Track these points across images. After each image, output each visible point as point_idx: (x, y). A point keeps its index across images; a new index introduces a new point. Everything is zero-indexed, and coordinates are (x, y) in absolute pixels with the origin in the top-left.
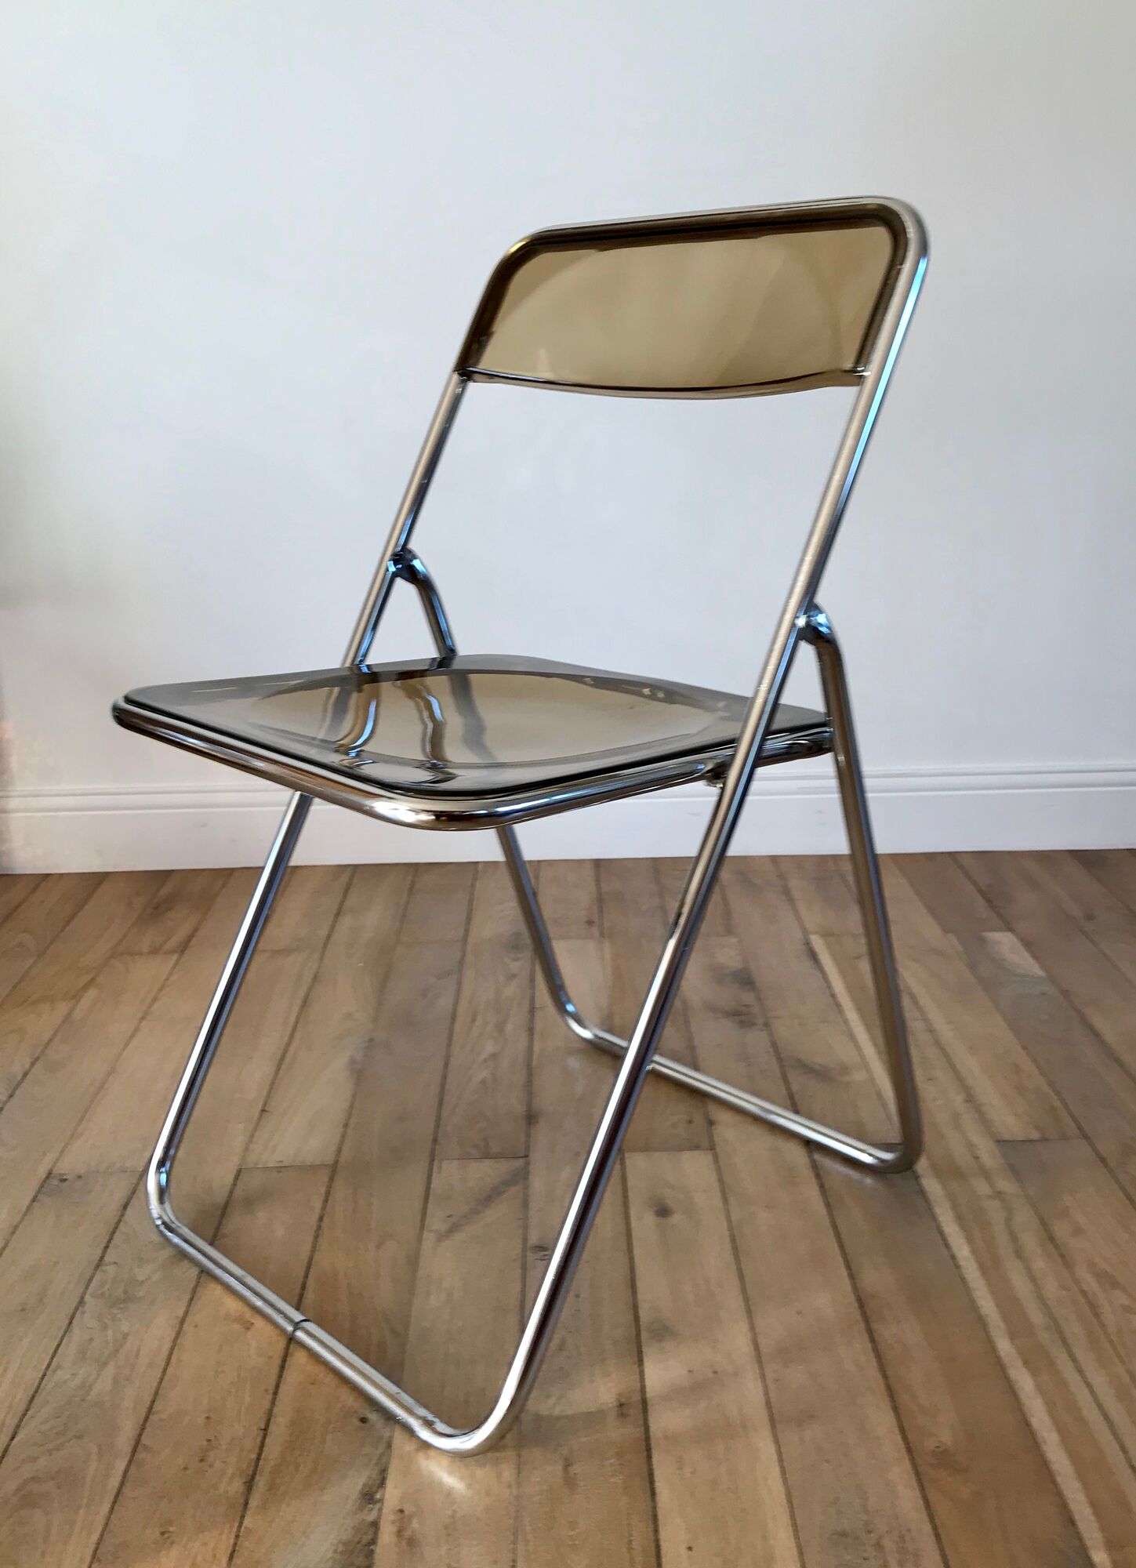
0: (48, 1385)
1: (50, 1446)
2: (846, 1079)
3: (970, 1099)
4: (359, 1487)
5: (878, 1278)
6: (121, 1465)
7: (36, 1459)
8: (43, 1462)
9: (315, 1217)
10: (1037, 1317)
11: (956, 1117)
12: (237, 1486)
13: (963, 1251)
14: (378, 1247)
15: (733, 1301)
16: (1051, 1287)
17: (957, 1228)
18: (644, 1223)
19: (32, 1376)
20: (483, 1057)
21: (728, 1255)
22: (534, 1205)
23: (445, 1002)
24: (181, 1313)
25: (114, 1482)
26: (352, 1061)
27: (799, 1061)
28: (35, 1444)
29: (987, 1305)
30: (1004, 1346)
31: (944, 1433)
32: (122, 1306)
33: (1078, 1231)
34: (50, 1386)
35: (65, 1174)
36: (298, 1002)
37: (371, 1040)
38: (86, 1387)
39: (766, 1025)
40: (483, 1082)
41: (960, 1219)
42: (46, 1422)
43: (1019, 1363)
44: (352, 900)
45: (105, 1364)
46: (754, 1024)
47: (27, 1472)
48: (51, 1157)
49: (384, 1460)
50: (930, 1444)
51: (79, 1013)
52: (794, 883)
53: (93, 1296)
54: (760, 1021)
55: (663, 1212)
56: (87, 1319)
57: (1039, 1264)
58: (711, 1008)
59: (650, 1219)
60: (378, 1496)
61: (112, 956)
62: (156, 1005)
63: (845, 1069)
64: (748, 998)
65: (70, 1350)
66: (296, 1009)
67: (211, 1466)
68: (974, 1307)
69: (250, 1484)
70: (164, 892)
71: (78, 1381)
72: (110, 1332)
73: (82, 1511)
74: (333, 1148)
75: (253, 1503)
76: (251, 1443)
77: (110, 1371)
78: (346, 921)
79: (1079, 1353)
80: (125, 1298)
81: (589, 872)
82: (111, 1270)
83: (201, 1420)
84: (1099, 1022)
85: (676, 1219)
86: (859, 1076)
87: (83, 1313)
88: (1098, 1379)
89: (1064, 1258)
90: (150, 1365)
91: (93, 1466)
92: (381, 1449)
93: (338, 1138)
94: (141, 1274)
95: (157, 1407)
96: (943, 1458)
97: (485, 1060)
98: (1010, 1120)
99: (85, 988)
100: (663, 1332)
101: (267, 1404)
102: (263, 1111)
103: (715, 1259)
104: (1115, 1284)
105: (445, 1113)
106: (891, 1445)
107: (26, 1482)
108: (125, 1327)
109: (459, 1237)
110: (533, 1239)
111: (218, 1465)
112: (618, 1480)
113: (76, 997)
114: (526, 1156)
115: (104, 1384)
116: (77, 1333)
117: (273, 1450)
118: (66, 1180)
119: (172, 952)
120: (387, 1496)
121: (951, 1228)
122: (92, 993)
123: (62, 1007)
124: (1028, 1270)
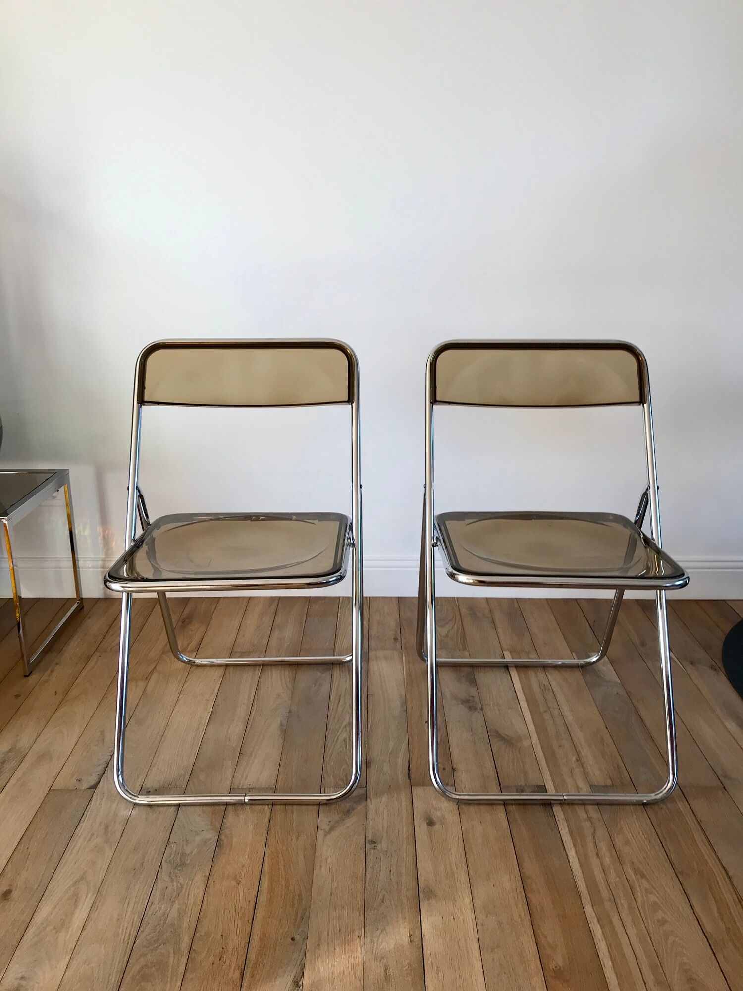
0: (149, 912)
1: (151, 948)
2: (519, 745)
3: (579, 759)
4: (292, 977)
5: (531, 868)
6: (184, 960)
7: (146, 955)
8: (149, 957)
9: (268, 820)
10: (605, 894)
11: (571, 770)
12: (237, 974)
13: (572, 853)
14: (297, 838)
15: (463, 877)
16: (613, 878)
17: (569, 838)
18: (421, 829)
19: (140, 908)
20: (344, 724)
21: (461, 850)
22: (370, 816)
23: (325, 689)
24: (207, 873)
25: (182, 969)
26: (281, 725)
27: (497, 732)
28: (144, 947)
29: (582, 885)
30: (589, 909)
31: (558, 960)
32: (179, 868)
33: (627, 843)
34: (150, 913)
35: (148, 788)
36: (254, 686)
37: (290, 711)
38: (166, 915)
39: (482, 709)
40: (345, 740)
41: (571, 832)
42: (149, 934)
43: (596, 920)
44: (279, 620)
45: (174, 902)
46: (476, 708)
47: (142, 961)
48: (141, 778)
49: (303, 961)
50: (552, 965)
51: (149, 688)
52: (498, 616)
53: (166, 861)
54: (479, 707)
55: (431, 823)
56: (164, 876)
57: (607, 861)
58: (455, 697)
59: (424, 826)
60: (301, 983)
61: (163, 653)
62: (186, 685)
63: (519, 739)
64: (473, 691)
65: (157, 894)
66: (254, 690)
67: (225, 963)
68: (576, 886)
69: (242, 975)
70: (186, 612)
71: (162, 911)
72: (175, 883)
73: (169, 984)
74: (274, 778)
75: (245, 984)
76: (242, 952)
77: (176, 906)
78: (276, 634)
79: (623, 916)
80: (181, 864)
81: (395, 604)
82: (174, 846)
83: (219, 937)
84: (643, 712)
85: (437, 827)
86: (526, 743)
87: (162, 872)
88: (632, 932)
89: (618, 858)
90: (194, 904)
91: (172, 959)
92: (301, 956)
93: (276, 772)
94: (188, 850)
95: (199, 928)
96: (558, 974)
97: (345, 727)
98: (598, 773)
99: (152, 672)
100: (430, 894)
101: (248, 929)
102: (240, 753)
103: (455, 851)
104: (643, 876)
105: (327, 759)
106: (535, 965)
107: (142, 968)
108: (181, 881)
109: (335, 834)
110: (369, 838)
111: (228, 962)
112: (409, 978)
113: (147, 678)
114: (366, 787)
115: (173, 914)
116: (160, 885)
117: (252, 955)
118: (149, 792)
119: (192, 651)
120: (305, 983)
121: (566, 838)
122: (155, 676)
123: (142, 684)
124: (602, 864)
